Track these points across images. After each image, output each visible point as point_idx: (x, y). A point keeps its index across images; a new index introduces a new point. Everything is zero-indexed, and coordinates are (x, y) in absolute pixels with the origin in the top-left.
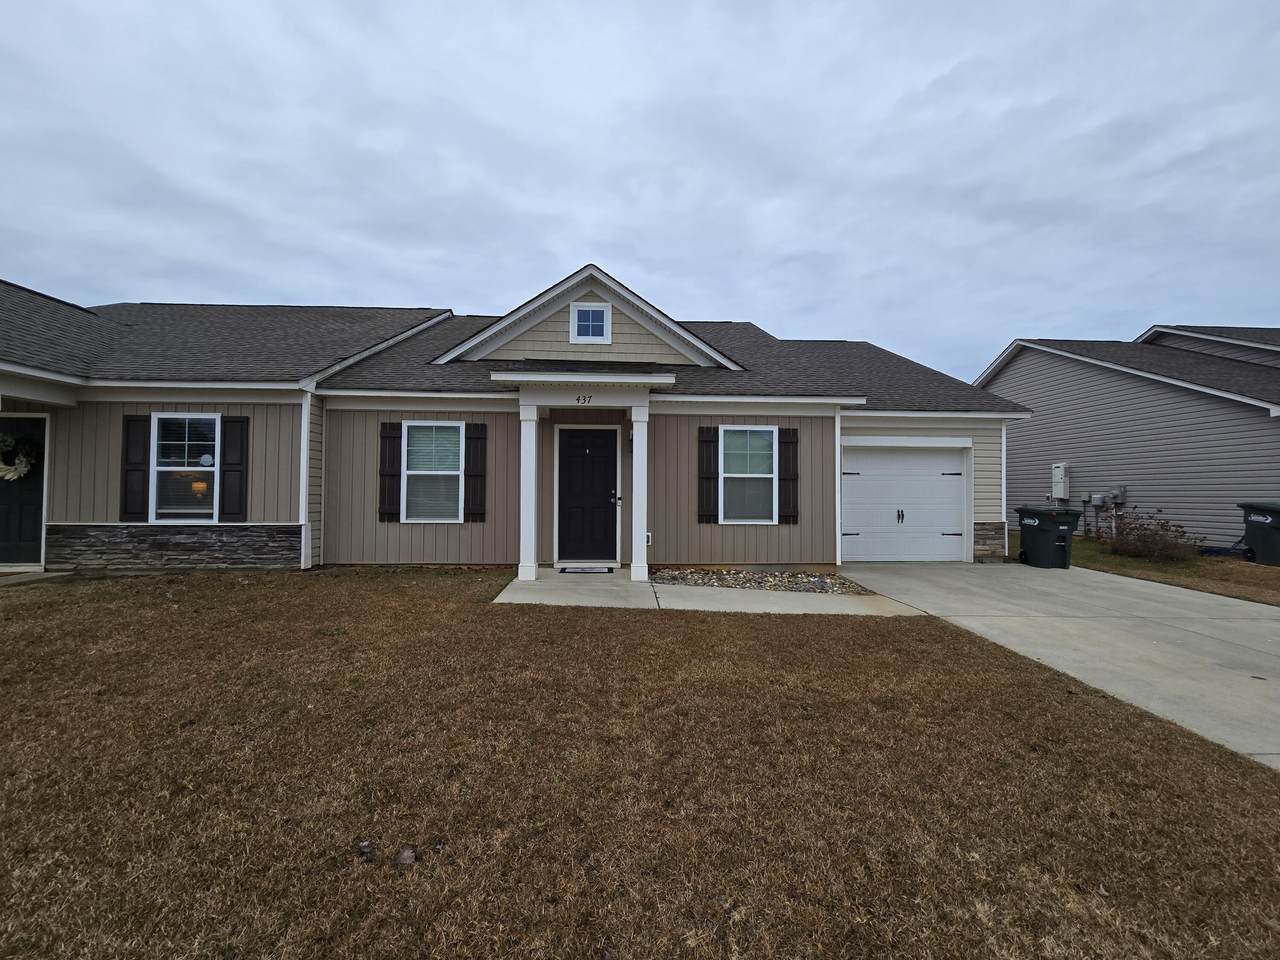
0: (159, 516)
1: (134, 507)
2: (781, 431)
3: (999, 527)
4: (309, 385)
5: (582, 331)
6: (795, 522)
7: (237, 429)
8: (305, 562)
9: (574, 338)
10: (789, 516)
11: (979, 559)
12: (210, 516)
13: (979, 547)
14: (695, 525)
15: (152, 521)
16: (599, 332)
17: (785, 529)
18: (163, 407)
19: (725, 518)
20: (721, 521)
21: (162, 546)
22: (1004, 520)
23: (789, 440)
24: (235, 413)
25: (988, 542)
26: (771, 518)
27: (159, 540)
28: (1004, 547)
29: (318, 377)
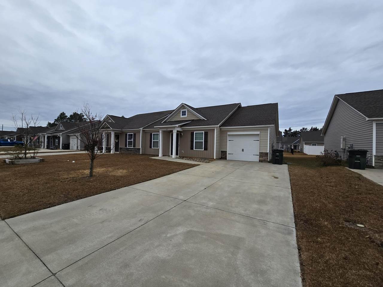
0: (128, 147)
1: (126, 146)
2: (204, 132)
3: (267, 154)
4: (141, 129)
5: (183, 115)
6: (207, 150)
7: (135, 134)
8: (141, 153)
9: (181, 116)
10: (206, 149)
11: (260, 161)
12: (132, 147)
13: (261, 158)
14: (190, 150)
15: (127, 147)
16: (185, 115)
17: (205, 151)
18: (129, 132)
19: (195, 149)
20: (194, 149)
21: (128, 150)
22: (268, 152)
23: (206, 134)
24: (135, 133)
25: (263, 157)
26: (203, 149)
27: (128, 149)
28: (268, 159)
29: (143, 127)
